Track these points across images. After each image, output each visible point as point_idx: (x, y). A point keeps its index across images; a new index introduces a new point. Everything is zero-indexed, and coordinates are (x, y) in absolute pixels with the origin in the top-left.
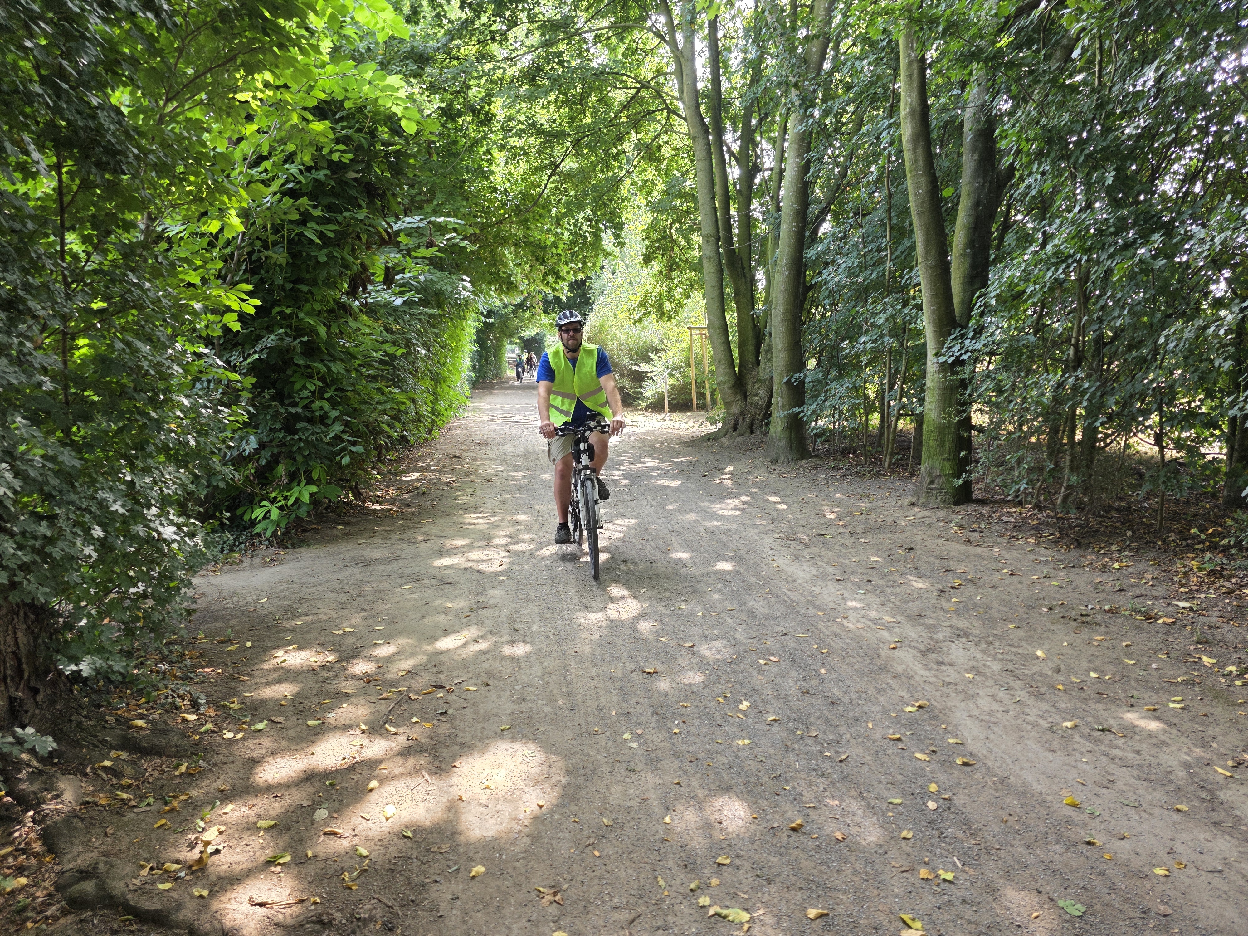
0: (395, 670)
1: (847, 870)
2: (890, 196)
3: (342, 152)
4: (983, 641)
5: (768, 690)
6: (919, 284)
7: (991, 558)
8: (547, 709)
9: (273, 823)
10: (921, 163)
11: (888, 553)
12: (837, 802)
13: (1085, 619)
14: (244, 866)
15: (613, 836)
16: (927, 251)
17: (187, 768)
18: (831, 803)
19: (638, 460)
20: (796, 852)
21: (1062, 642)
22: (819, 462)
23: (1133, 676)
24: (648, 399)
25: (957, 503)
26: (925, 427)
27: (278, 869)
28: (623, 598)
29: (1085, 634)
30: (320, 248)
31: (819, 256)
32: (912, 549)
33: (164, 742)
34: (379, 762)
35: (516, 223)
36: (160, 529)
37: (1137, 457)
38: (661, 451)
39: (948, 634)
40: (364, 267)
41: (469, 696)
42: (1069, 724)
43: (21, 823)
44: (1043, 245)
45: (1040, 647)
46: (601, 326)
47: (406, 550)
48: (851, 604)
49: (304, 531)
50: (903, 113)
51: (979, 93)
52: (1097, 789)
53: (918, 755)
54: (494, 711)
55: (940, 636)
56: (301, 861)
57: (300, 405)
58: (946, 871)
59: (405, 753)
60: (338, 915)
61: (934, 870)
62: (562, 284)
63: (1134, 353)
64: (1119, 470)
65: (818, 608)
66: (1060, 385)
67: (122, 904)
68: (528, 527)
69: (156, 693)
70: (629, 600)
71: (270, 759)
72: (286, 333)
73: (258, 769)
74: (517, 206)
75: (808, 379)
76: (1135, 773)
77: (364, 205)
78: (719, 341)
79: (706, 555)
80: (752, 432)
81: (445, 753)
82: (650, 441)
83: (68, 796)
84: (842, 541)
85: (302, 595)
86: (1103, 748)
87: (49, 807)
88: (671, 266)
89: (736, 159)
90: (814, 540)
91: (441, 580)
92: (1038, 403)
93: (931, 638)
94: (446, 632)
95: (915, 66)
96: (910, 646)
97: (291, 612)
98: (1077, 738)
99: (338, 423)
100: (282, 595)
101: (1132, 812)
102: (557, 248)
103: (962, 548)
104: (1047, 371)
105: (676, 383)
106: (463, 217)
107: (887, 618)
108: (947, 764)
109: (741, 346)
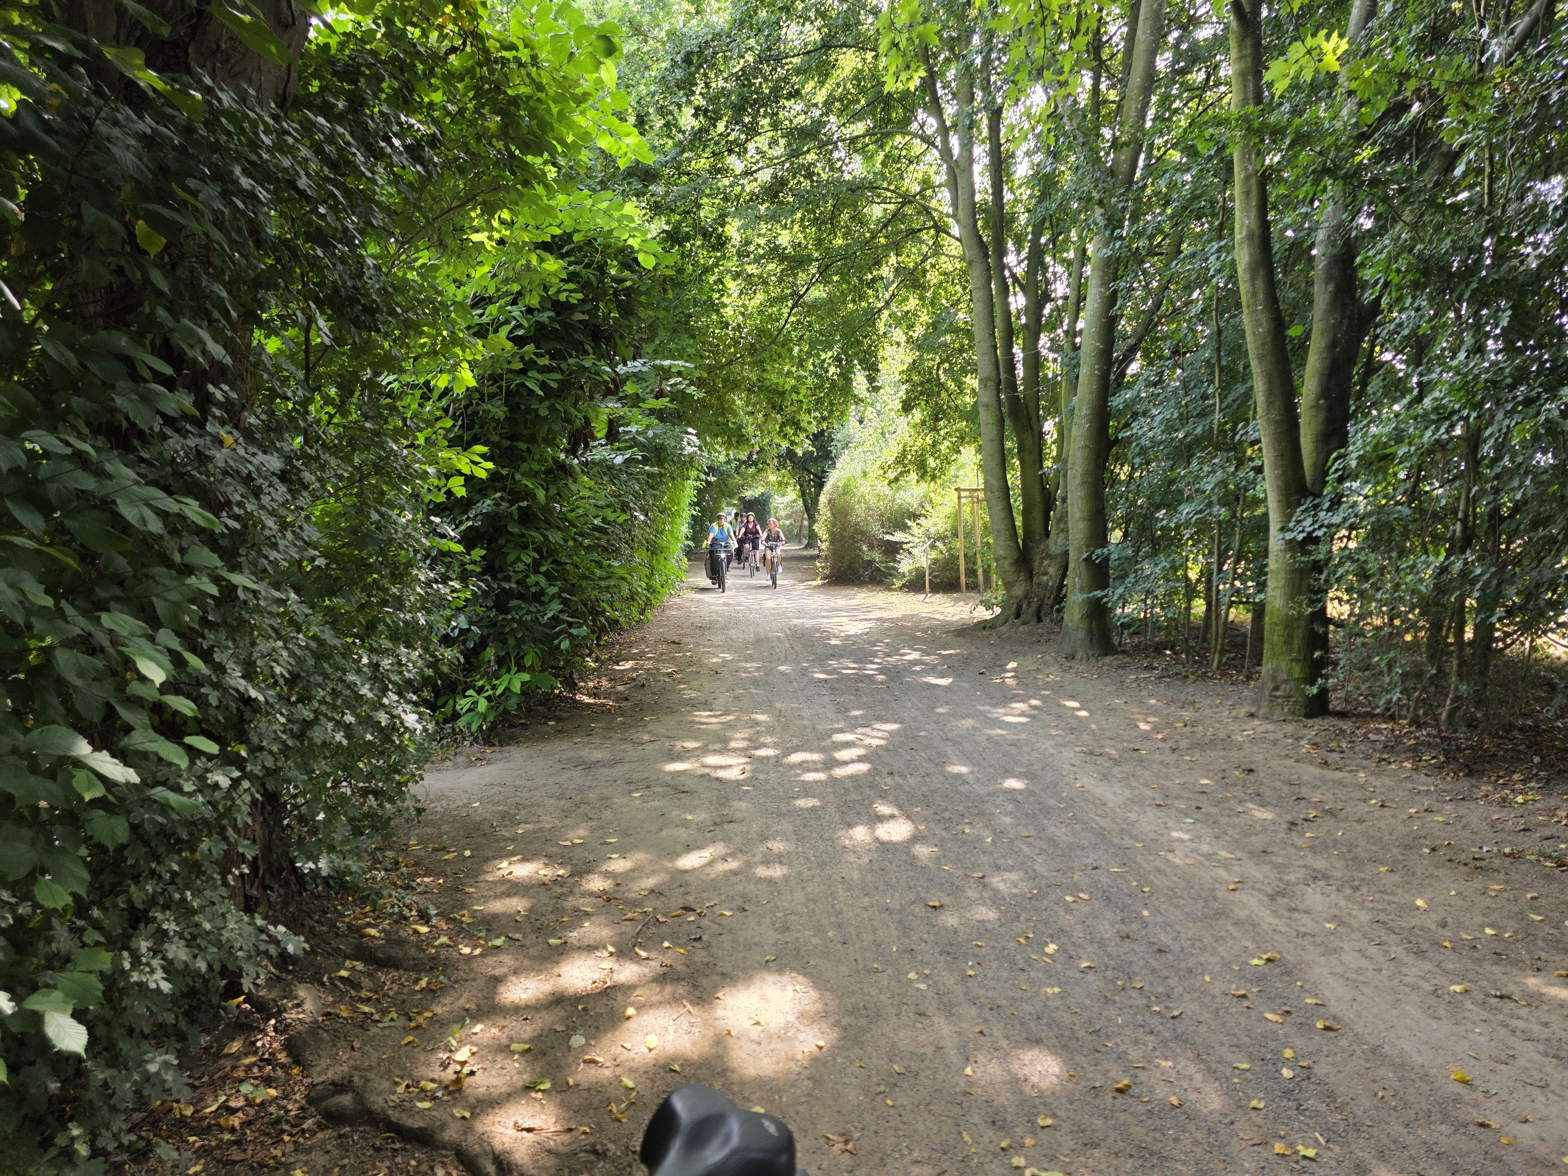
0: (635, 888)
1: (1186, 1140)
2: (1220, 332)
3: (571, 291)
4: (1347, 886)
5: (1078, 932)
6: (1257, 441)
7: (1355, 785)
8: (815, 941)
9: (527, 1046)
10: (1261, 296)
11: (1221, 775)
12: (1170, 1064)
13: (1478, 863)
14: (503, 1090)
15: (905, 1085)
16: (1269, 403)
17: (428, 983)
18: (1164, 1064)
19: (896, 651)
20: (1123, 1117)
21: (1448, 890)
22: (1127, 660)
23: (1541, 935)
24: (904, 575)
25: (1309, 715)
26: (1267, 619)
27: (539, 1095)
28: (892, 817)
29: (1478, 882)
30: (541, 400)
31: (1127, 406)
32: (1251, 771)
33: (401, 954)
34: (632, 987)
35: (749, 364)
36: (403, 716)
37: (1546, 662)
38: (923, 641)
39: (1301, 876)
40: (587, 421)
41: (724, 921)
42: (1458, 988)
43: (263, 1031)
44: (1419, 399)
45: (1421, 896)
46: (846, 486)
47: (631, 752)
48: (1175, 834)
49: (512, 726)
50: (1238, 237)
51: (1334, 211)
52: (1493, 1064)
53: (1269, 1016)
54: (756, 940)
55: (1291, 877)
56: (561, 1089)
57: (514, 580)
58: (1307, 1147)
59: (662, 978)
60: (611, 1146)
61: (1291, 1145)
62: (802, 436)
63: (1541, 532)
64: (1523, 679)
65: (1136, 838)
66: (1443, 570)
67: (383, 1120)
68: (770, 730)
69: (381, 901)
70: (901, 820)
71: (513, 978)
72: (501, 498)
73: (502, 989)
74: (752, 345)
75: (1114, 556)
76: (1541, 1048)
77: (590, 350)
78: (999, 506)
79: (991, 770)
80: (1039, 620)
81: (705, 982)
82: (908, 628)
83: (308, 1006)
84: (1162, 758)
85: (518, 800)
86: (1501, 1017)
87: (291, 1016)
88: (936, 415)
89: (1022, 288)
90: (1127, 755)
91: (675, 788)
92: (1414, 592)
93: (1281, 879)
94: (689, 848)
95: (1253, 181)
96: (1254, 888)
97: (508, 819)
98: (1468, 1005)
99: (557, 601)
100: (496, 799)
101: (1536, 1093)
102: (798, 393)
103: (1317, 771)
104: (1426, 552)
105: (940, 557)
106: (689, 359)
107: (1224, 854)
108: (1304, 1027)
109: (1025, 513)
